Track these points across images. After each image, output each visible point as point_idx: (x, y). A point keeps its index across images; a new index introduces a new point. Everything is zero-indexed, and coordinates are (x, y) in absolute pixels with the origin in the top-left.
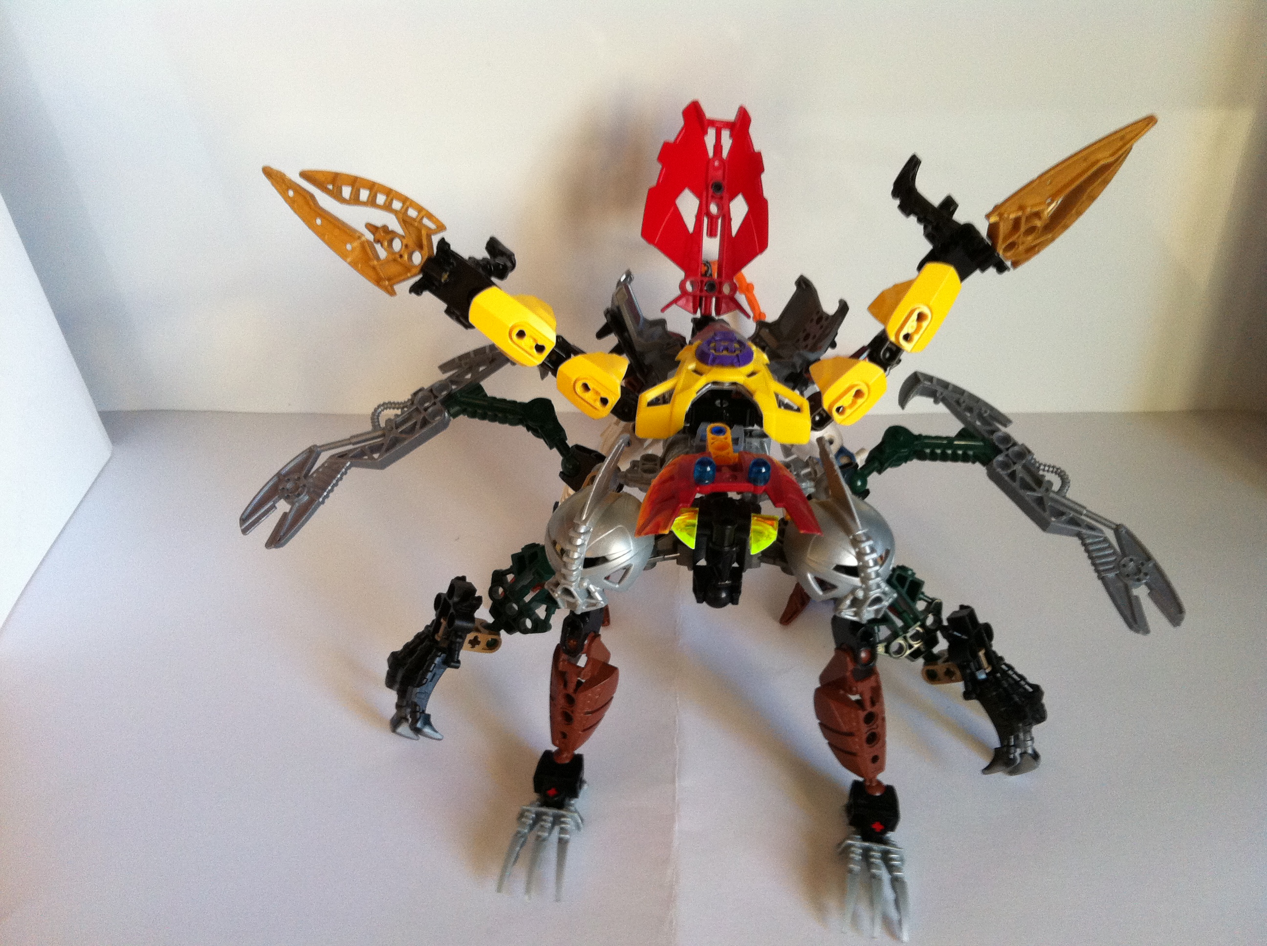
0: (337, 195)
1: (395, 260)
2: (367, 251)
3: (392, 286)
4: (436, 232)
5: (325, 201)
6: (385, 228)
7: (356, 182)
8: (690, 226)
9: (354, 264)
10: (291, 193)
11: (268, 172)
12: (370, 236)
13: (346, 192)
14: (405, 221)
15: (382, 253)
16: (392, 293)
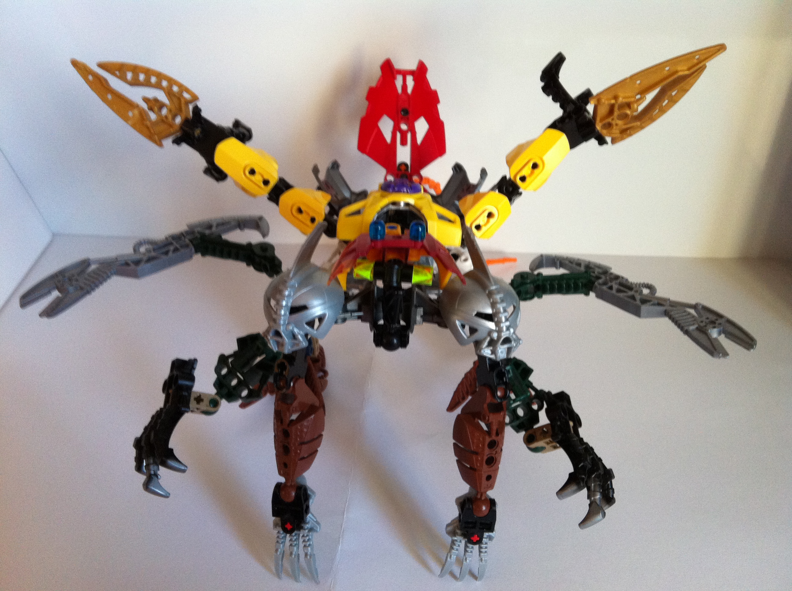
0: (123, 78)
1: (163, 121)
2: (143, 115)
3: (160, 141)
4: (191, 102)
5: (115, 83)
6: (156, 100)
7: (136, 69)
8: (388, 138)
9: (134, 126)
10: (90, 77)
11: (75, 63)
12: (144, 106)
13: (129, 76)
14: (169, 93)
15: (153, 116)
16: (160, 145)
